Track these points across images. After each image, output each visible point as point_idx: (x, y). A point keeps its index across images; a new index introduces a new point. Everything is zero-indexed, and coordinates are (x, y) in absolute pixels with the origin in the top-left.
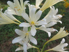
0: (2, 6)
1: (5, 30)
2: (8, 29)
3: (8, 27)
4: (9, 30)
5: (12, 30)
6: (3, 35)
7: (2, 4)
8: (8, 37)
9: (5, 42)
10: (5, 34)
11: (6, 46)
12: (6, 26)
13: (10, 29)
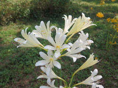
0: (20, 26)
1: (21, 62)
2: (25, 61)
3: (25, 58)
4: (27, 62)
5: (31, 62)
6: (17, 69)
7: (20, 24)
8: (24, 73)
9: (19, 80)
10: (21, 68)
11: (20, 86)
12: (22, 57)
13: (28, 60)
